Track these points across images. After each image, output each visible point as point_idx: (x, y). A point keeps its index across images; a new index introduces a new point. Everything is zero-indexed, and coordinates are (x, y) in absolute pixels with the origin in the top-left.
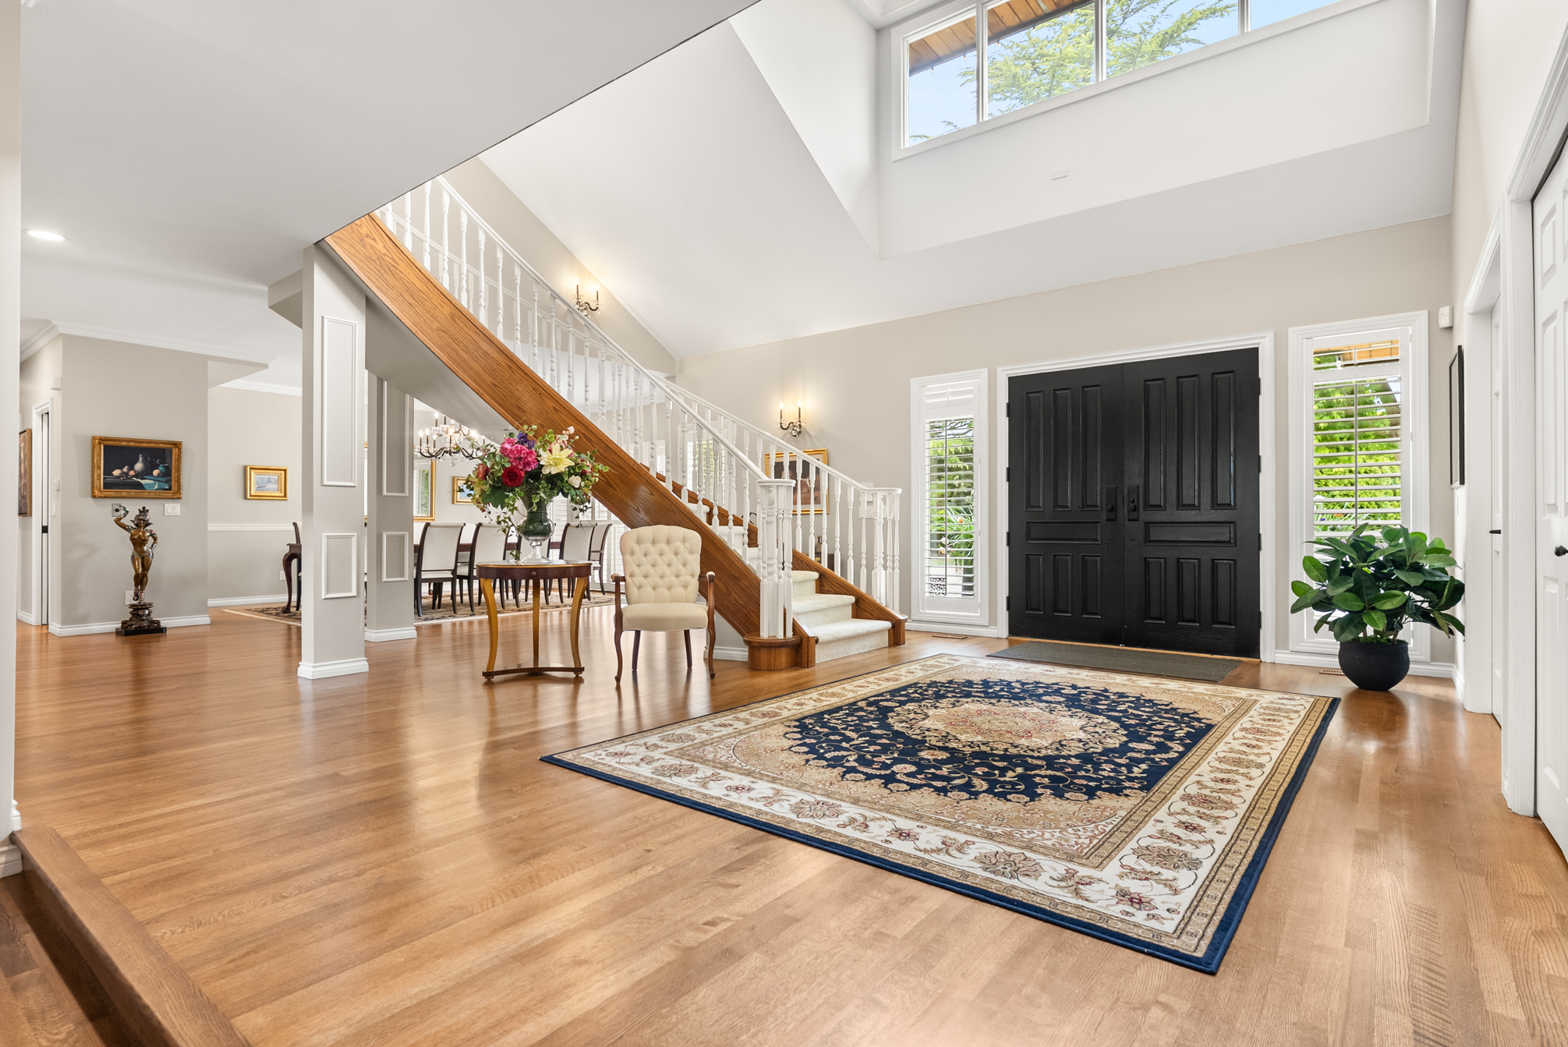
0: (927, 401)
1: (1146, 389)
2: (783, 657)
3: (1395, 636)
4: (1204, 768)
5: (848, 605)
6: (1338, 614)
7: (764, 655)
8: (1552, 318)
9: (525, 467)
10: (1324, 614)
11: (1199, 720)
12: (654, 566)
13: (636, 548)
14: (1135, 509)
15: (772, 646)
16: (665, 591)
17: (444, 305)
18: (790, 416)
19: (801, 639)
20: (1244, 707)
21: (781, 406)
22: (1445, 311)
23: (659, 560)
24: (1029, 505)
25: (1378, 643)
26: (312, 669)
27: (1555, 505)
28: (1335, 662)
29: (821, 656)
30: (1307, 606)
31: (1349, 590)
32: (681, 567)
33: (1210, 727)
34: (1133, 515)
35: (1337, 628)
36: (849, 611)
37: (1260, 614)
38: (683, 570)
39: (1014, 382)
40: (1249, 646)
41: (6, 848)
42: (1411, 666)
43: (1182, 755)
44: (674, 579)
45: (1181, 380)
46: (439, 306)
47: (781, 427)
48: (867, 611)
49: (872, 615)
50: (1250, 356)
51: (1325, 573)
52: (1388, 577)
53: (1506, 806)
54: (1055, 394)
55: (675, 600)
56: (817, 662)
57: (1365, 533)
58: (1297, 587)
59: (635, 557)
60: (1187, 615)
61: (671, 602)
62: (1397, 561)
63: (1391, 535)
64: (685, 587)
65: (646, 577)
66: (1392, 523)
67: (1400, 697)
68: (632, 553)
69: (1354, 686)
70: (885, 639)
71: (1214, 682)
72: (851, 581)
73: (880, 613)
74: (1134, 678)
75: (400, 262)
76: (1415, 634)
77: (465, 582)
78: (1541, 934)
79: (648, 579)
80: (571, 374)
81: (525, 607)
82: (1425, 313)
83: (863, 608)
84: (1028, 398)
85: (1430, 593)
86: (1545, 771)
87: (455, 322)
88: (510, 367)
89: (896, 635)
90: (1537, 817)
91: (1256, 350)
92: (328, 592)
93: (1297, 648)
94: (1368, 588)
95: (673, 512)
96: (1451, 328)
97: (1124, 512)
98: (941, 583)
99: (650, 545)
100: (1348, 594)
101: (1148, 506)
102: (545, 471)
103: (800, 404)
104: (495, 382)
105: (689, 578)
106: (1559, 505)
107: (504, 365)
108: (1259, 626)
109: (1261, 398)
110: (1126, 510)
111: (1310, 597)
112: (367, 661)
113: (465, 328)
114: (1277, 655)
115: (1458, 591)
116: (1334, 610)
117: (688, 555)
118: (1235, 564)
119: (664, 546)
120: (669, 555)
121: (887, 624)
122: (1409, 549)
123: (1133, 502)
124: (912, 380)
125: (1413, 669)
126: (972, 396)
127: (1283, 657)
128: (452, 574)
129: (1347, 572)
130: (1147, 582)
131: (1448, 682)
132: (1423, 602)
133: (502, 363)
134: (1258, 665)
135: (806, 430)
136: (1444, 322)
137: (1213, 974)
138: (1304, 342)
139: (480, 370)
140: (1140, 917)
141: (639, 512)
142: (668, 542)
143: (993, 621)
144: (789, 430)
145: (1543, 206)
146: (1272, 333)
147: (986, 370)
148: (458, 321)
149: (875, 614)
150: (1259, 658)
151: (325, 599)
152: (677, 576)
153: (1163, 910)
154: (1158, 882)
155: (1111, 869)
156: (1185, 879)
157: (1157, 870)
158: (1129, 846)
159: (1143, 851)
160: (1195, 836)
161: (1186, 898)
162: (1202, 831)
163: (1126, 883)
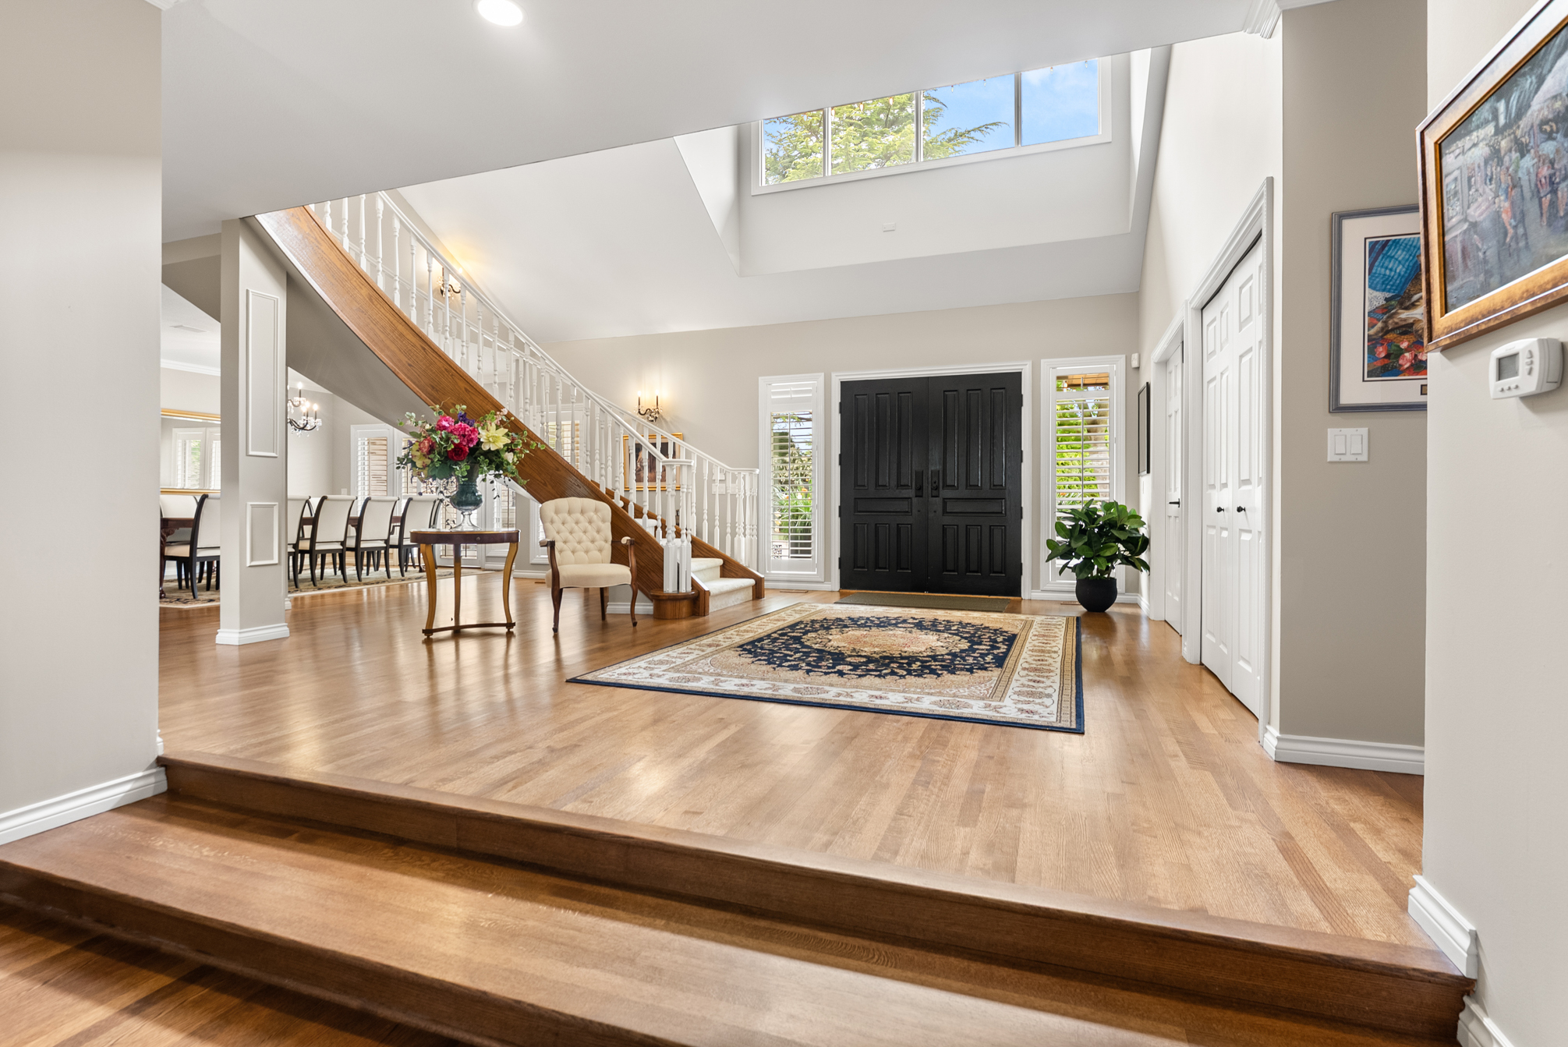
0: (773, 397)
1: (945, 397)
2: (685, 608)
3: (1109, 575)
4: (1024, 655)
5: (717, 567)
6: (1074, 562)
7: (669, 606)
8: (1214, 379)
9: (468, 443)
10: (1066, 561)
11: (1006, 632)
12: (571, 533)
13: (555, 517)
14: (937, 488)
15: (676, 598)
16: (583, 554)
17: (363, 287)
18: (648, 403)
19: (699, 593)
20: (1028, 625)
21: (639, 394)
22: (1135, 356)
23: (576, 528)
24: (856, 484)
25: (1100, 579)
26: (238, 635)
27: (1214, 485)
28: (1073, 597)
29: (713, 606)
30: (1056, 556)
31: (1085, 544)
32: (595, 534)
33: (1015, 636)
34: (935, 493)
35: (1077, 570)
36: (718, 572)
37: (1021, 564)
38: (597, 536)
39: (846, 386)
40: (1015, 589)
41: (154, 770)
42: (1118, 596)
43: (1008, 650)
44: (590, 544)
45: (969, 392)
46: (358, 287)
47: (639, 412)
48: (732, 572)
49: (737, 575)
50: (1017, 377)
51: (1069, 533)
52: (1106, 534)
53: (1186, 661)
54: (877, 397)
55: (592, 562)
56: (710, 611)
57: (1091, 506)
58: (1050, 543)
59: (554, 525)
60: (973, 567)
61: (589, 563)
62: (1111, 524)
63: (1108, 506)
64: (600, 550)
65: (565, 542)
66: (1107, 499)
67: (1110, 614)
68: (552, 522)
69: (1085, 610)
70: (750, 594)
71: (1001, 612)
72: (717, 546)
73: (744, 573)
74: (949, 611)
75: (322, 242)
76: (1119, 572)
77: (307, 556)
78: (1215, 707)
79: (568, 544)
80: (480, 359)
81: (367, 581)
82: (1124, 356)
83: (730, 569)
84: (856, 399)
85: (1130, 545)
86: (1207, 636)
87: (373, 303)
88: (424, 349)
89: (758, 592)
90: (1201, 664)
91: (1020, 373)
92: (252, 560)
93: (1045, 588)
94: (1095, 542)
95: (578, 486)
96: (1138, 368)
97: (927, 488)
98: (778, 549)
99: (566, 515)
100: (1084, 546)
101: (946, 486)
102: (485, 447)
103: (657, 393)
104: (410, 362)
105: (603, 543)
106: (1216, 486)
107: (419, 346)
108: (1021, 574)
109: (1023, 409)
110: (930, 489)
111: (1061, 550)
112: (288, 626)
113: (382, 309)
114: (1033, 594)
115: (1145, 543)
116: (1071, 559)
117: (600, 524)
118: (1005, 529)
119: (579, 515)
120: (584, 524)
121: (752, 582)
122: (1119, 516)
123: (935, 483)
124: (760, 378)
125: (1119, 598)
126: (811, 395)
127: (1037, 595)
128: (294, 548)
129: (1083, 532)
130: (944, 544)
131: (1137, 605)
132: (1125, 551)
133: (417, 345)
134: (1020, 602)
135: (662, 416)
136: (1135, 364)
137: (1083, 733)
138: (1052, 368)
139: (397, 351)
140: (1036, 717)
141: (546, 486)
142: (582, 512)
143: (827, 578)
144: (646, 416)
145: (1209, 315)
146: (1031, 362)
147: (823, 374)
148: (376, 303)
149: (739, 574)
150: (1020, 596)
151: (250, 566)
152: (593, 541)
153: (1045, 714)
154: (1036, 704)
155: (1007, 701)
156: (1048, 701)
157: (1031, 699)
158: (1010, 692)
159: (1019, 693)
160: (1041, 685)
161: (1054, 708)
162: (1043, 682)
163: (1020, 706)
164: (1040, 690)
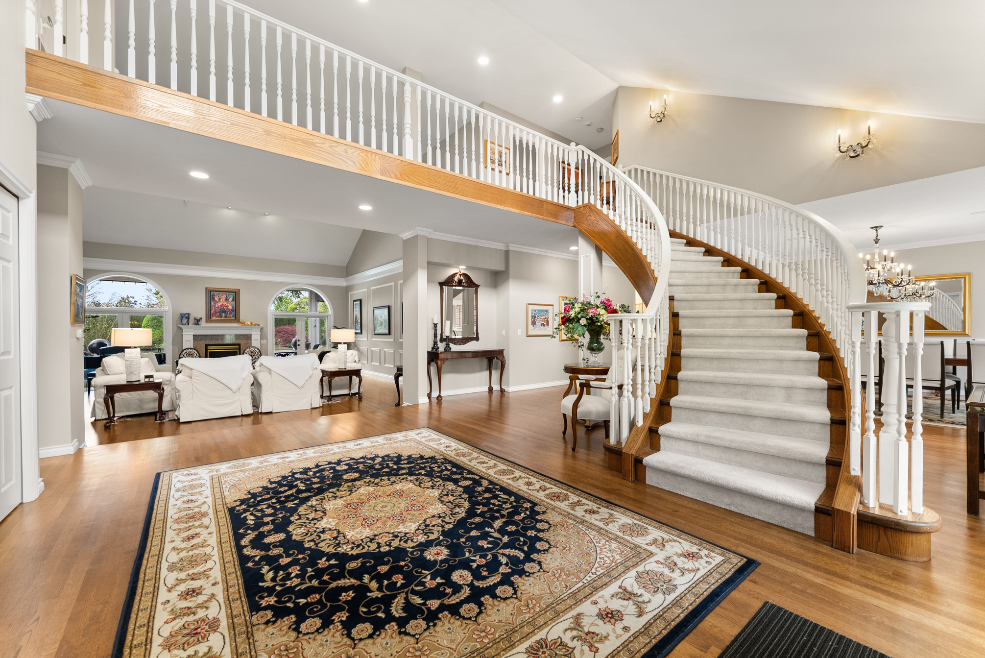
153: (180, 476)
154: (187, 481)
155: (207, 477)
156: (179, 485)
157: (191, 483)
158: (208, 484)
159: (201, 486)
160: (185, 499)
161: (174, 481)
162: (184, 502)
163: (197, 476)
164: (185, 493)
